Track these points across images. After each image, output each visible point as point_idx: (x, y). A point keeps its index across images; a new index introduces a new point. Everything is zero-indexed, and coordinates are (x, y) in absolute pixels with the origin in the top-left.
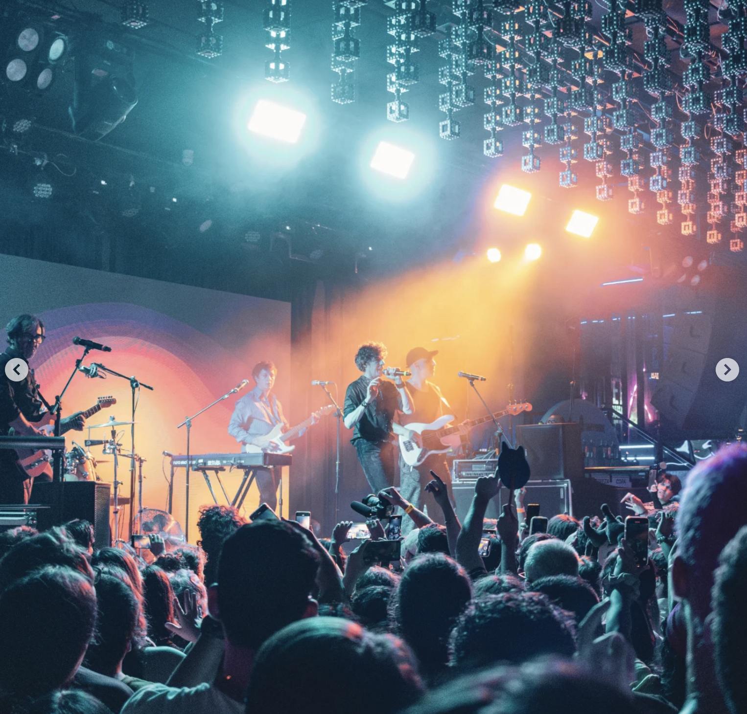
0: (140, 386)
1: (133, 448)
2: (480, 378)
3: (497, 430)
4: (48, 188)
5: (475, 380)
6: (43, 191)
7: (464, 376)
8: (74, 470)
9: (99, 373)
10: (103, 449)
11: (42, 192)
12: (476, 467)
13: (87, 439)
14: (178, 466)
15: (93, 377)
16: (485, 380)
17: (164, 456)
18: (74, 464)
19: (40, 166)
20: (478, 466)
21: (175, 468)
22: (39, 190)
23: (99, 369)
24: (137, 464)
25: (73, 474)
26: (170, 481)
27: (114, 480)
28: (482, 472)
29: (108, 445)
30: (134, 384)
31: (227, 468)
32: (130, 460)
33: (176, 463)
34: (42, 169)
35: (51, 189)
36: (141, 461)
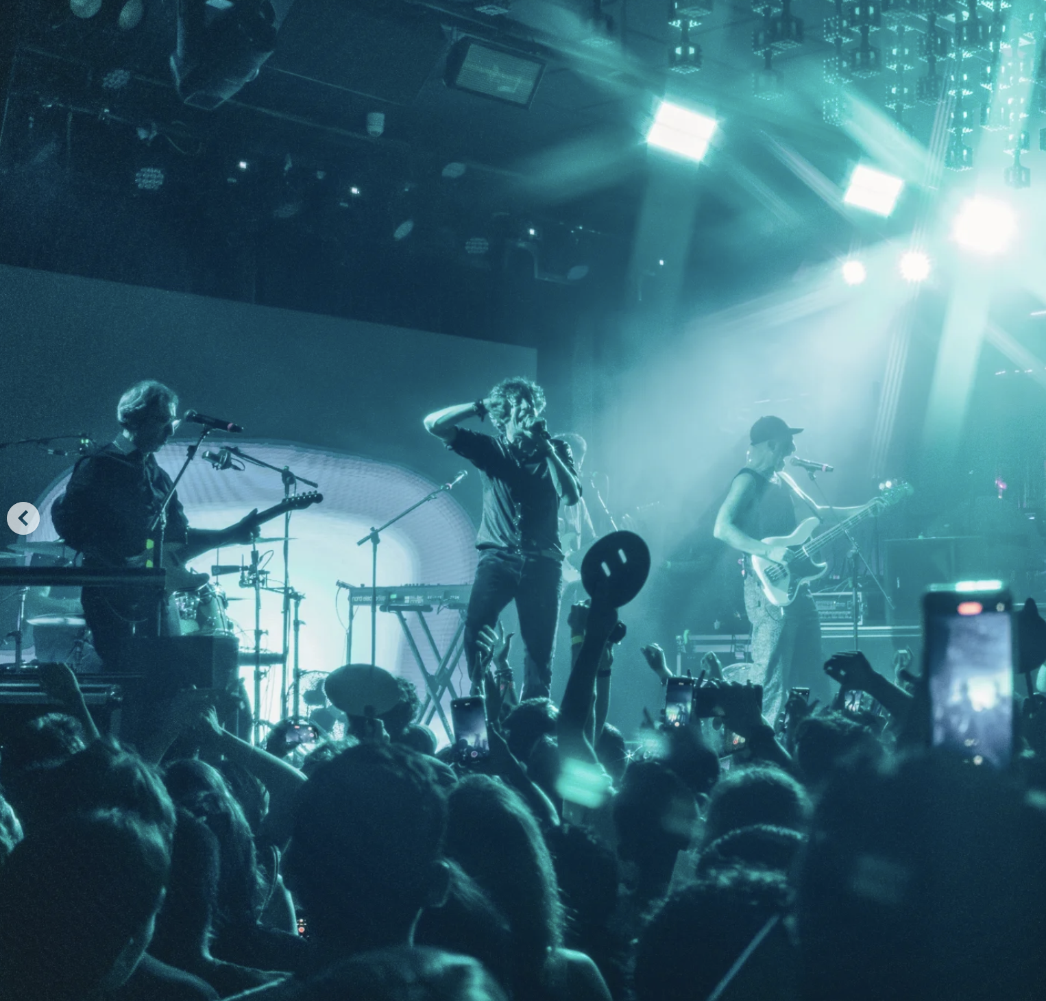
0: (297, 481)
1: (287, 576)
2: (824, 469)
3: (851, 548)
4: (157, 174)
5: (817, 471)
6: (149, 179)
7: (800, 465)
8: (193, 614)
9: (234, 462)
10: (240, 579)
11: (147, 182)
12: (820, 604)
13: (215, 564)
14: (359, 603)
15: (223, 468)
16: (832, 470)
17: (338, 587)
18: (193, 603)
19: (146, 139)
20: (825, 602)
21: (355, 607)
22: (142, 178)
23: (233, 456)
24: (292, 601)
25: (192, 618)
26: (347, 626)
27: (255, 628)
28: (831, 613)
29: (246, 573)
30: (288, 479)
31: (435, 607)
32: (281, 597)
33: (356, 599)
34: (149, 145)
35: (162, 176)
36: (298, 598)
